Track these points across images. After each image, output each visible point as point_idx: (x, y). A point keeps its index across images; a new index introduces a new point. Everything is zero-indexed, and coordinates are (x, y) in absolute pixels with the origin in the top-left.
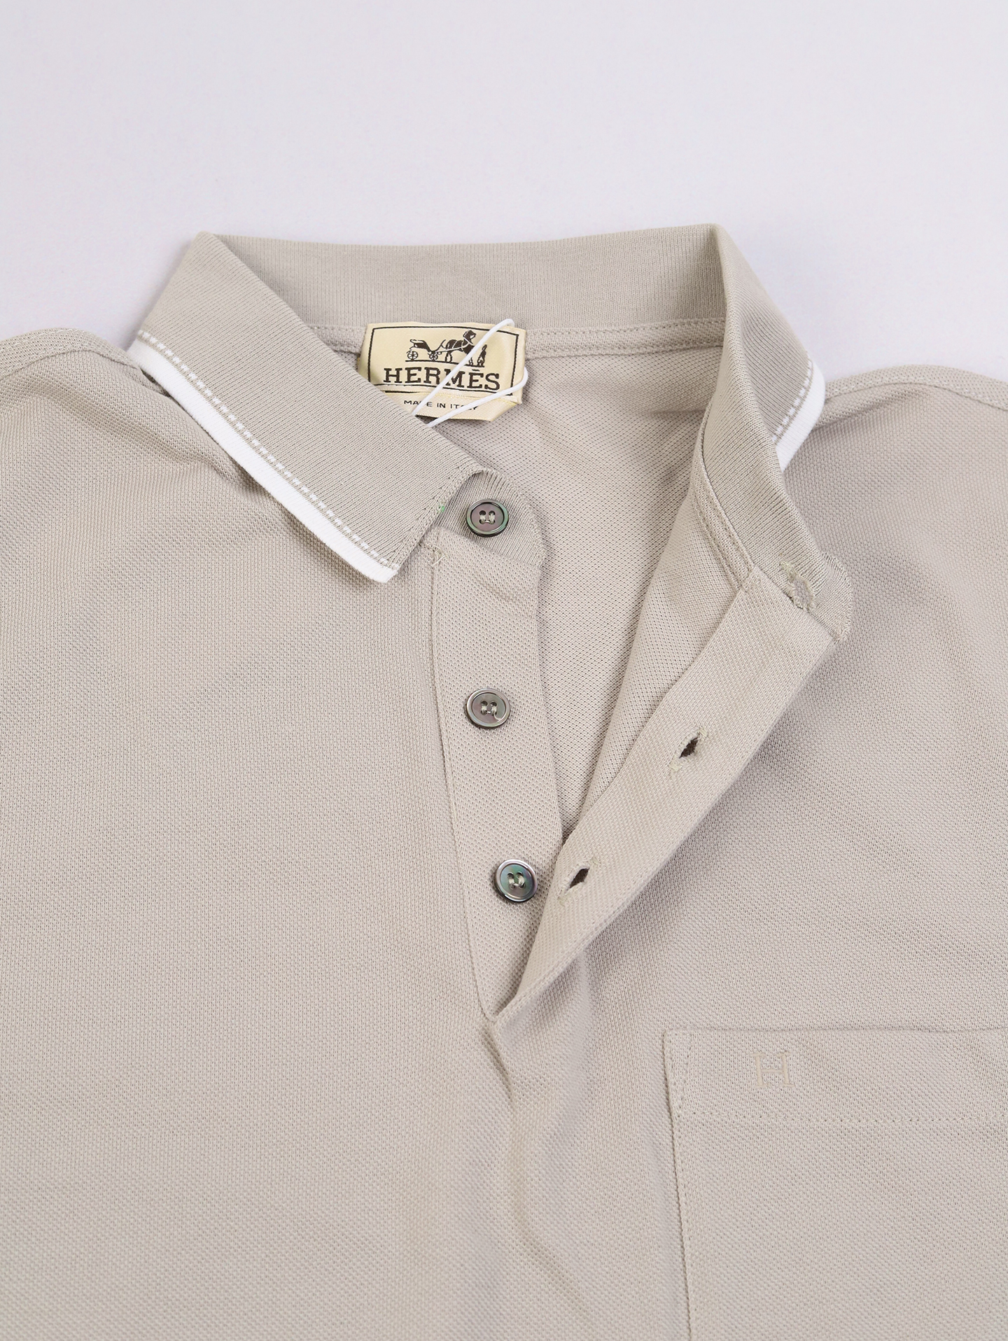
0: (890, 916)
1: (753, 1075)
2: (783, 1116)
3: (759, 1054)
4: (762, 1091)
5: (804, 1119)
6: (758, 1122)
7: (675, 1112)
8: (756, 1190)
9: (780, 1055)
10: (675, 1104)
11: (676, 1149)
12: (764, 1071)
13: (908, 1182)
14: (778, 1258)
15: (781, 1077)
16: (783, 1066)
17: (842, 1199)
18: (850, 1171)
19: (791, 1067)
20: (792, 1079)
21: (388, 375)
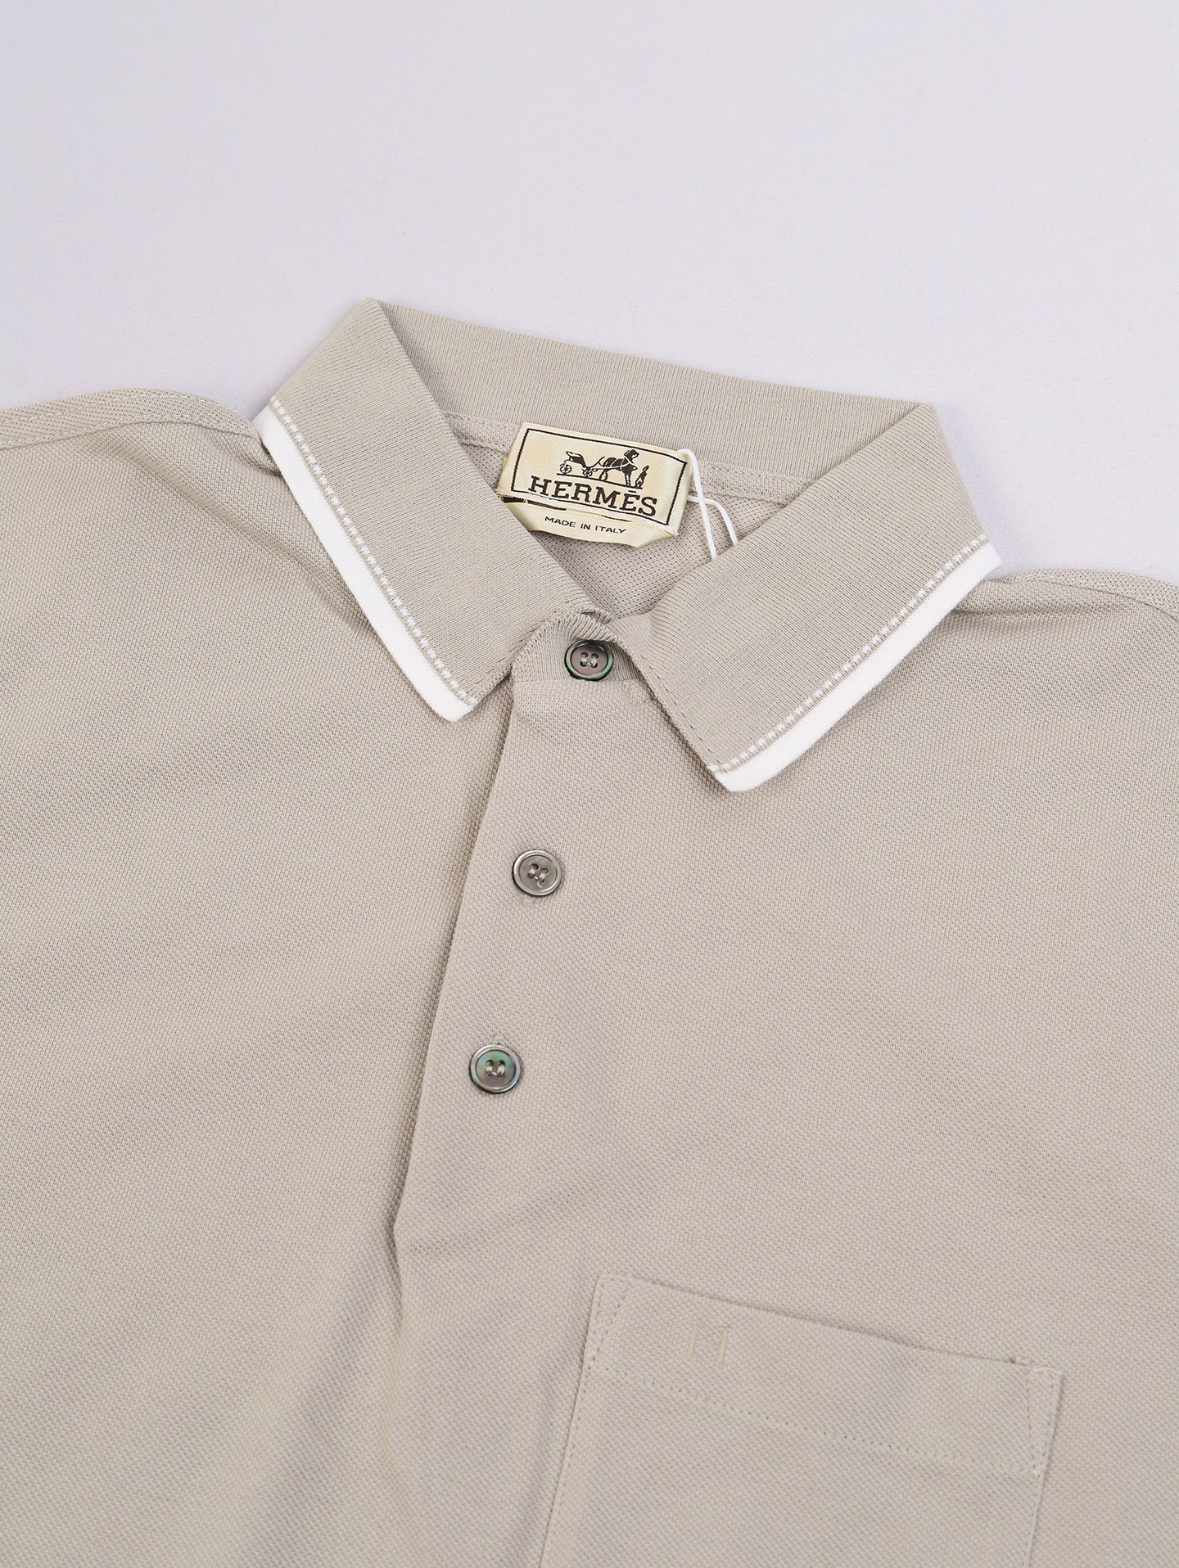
0: (898, 1202)
1: (684, 1344)
2: (704, 1397)
3: (698, 1322)
4: (689, 1363)
5: (727, 1406)
6: (674, 1395)
7: (588, 1362)
8: (650, 1470)
9: (722, 1329)
10: (588, 1355)
11: (577, 1403)
12: (698, 1342)
13: (821, 1504)
14: (650, 1550)
15: (715, 1353)
16: (720, 1342)
17: (742, 1504)
18: (762, 1476)
19: (729, 1346)
20: (726, 1358)
21: (534, 484)
